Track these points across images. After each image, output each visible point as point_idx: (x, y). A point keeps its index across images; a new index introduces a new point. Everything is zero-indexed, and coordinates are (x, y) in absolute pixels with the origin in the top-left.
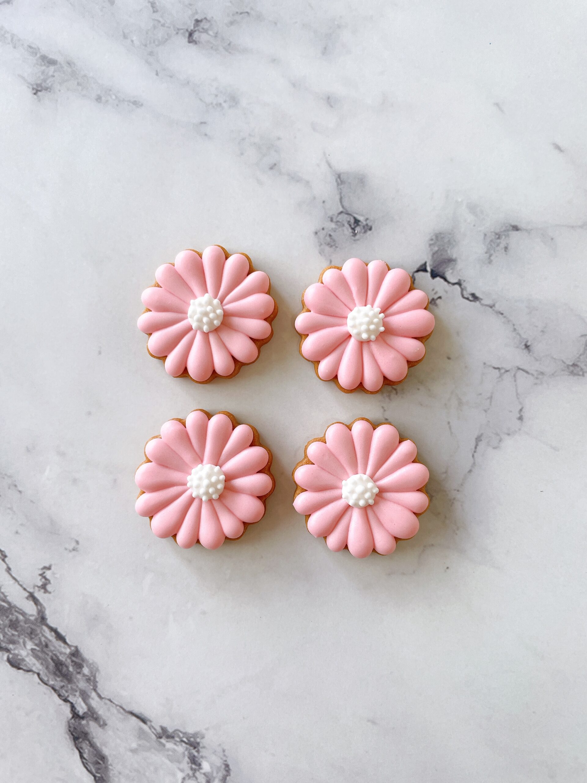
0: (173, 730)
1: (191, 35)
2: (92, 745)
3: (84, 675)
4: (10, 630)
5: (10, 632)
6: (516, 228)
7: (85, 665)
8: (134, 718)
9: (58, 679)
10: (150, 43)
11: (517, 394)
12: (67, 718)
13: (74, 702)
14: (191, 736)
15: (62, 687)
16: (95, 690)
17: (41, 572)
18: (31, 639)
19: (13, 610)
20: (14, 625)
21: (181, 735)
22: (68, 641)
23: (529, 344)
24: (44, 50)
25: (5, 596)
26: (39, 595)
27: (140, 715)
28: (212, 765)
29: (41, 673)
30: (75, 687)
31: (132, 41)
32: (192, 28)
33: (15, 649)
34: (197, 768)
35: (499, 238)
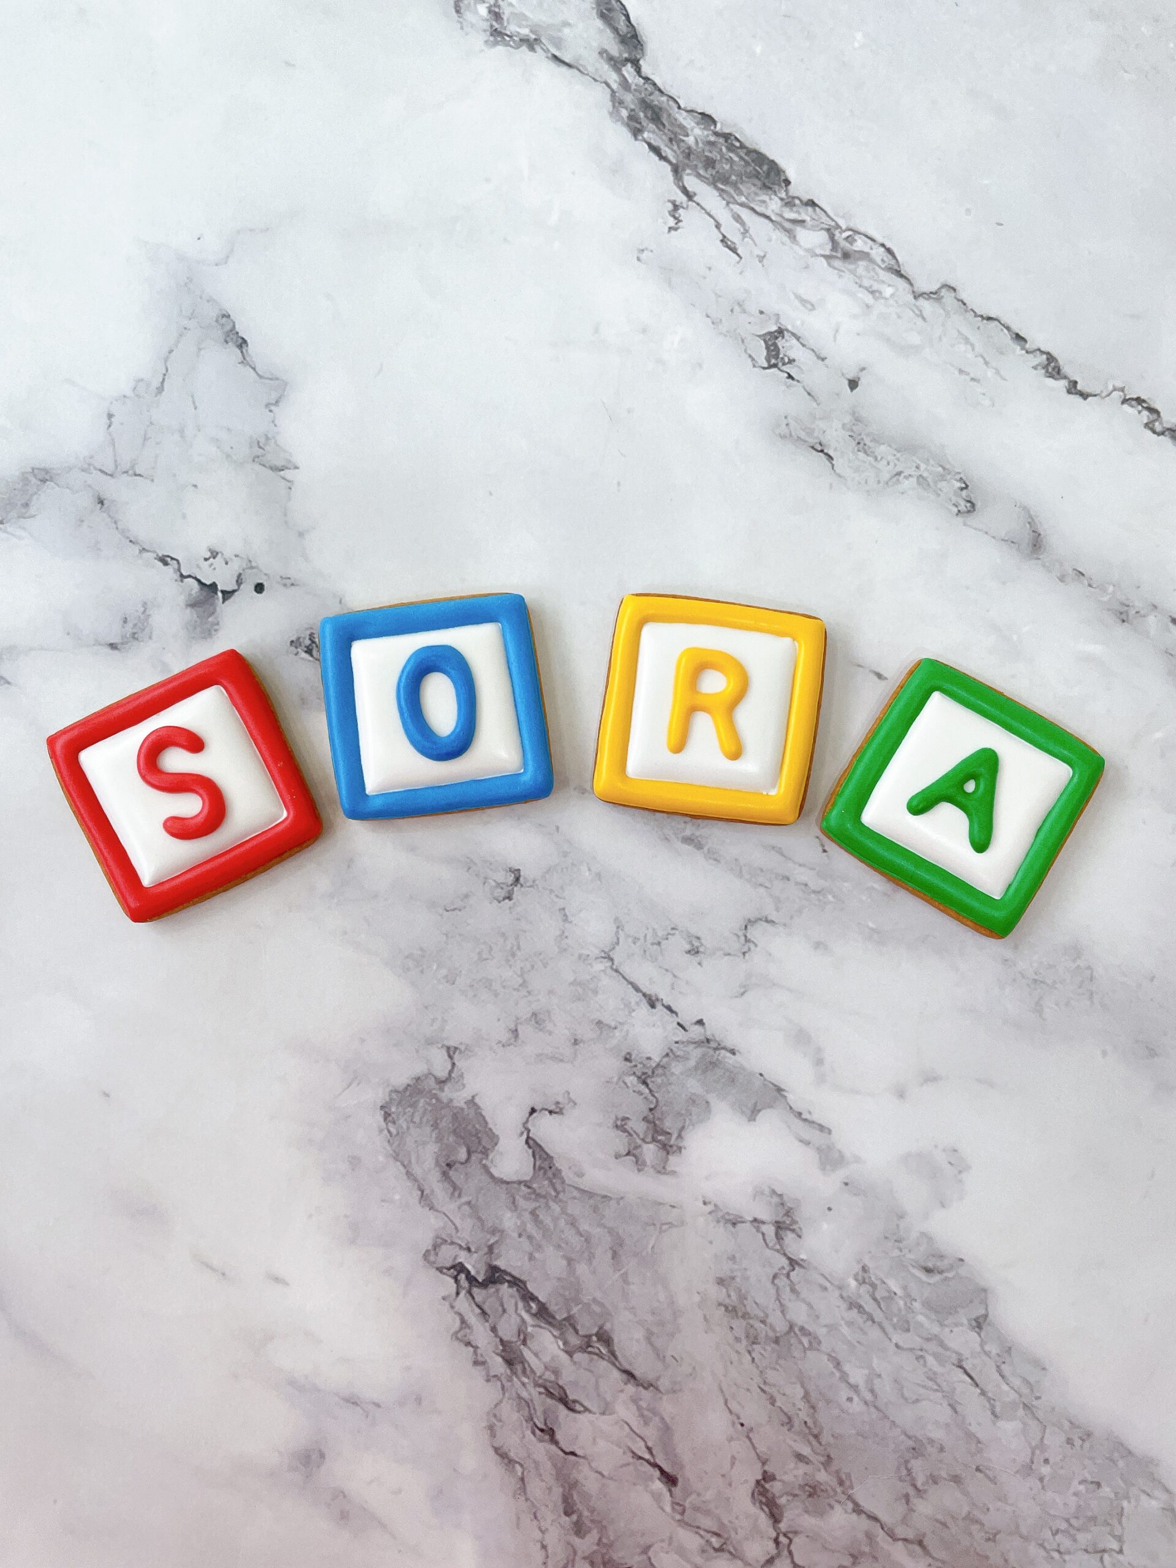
0: (521, 49)
1: (517, 879)
2: (615, 30)
3: (626, 108)
4: (714, 158)
5: (715, 155)
6: (113, 646)
7: (626, 119)
8: (567, 61)
9: (656, 103)
10: (566, 868)
11: (114, 445)
12: (645, 60)
13: (637, 77)
14: (500, 43)
15: (651, 94)
16: (613, 92)
17: (680, 224)
18: (689, 148)
19: (711, 179)
20: (710, 163)
21: (511, 43)
22: (646, 146)
23: (100, 505)
24: (699, 856)
25: (720, 195)
26: (681, 198)
27: (562, 64)
28: (476, 12)
29: (676, 110)
30: (637, 94)
31: (589, 870)
32: (515, 889)
33: (708, 136)
34: (493, 9)
35: (134, 634)
